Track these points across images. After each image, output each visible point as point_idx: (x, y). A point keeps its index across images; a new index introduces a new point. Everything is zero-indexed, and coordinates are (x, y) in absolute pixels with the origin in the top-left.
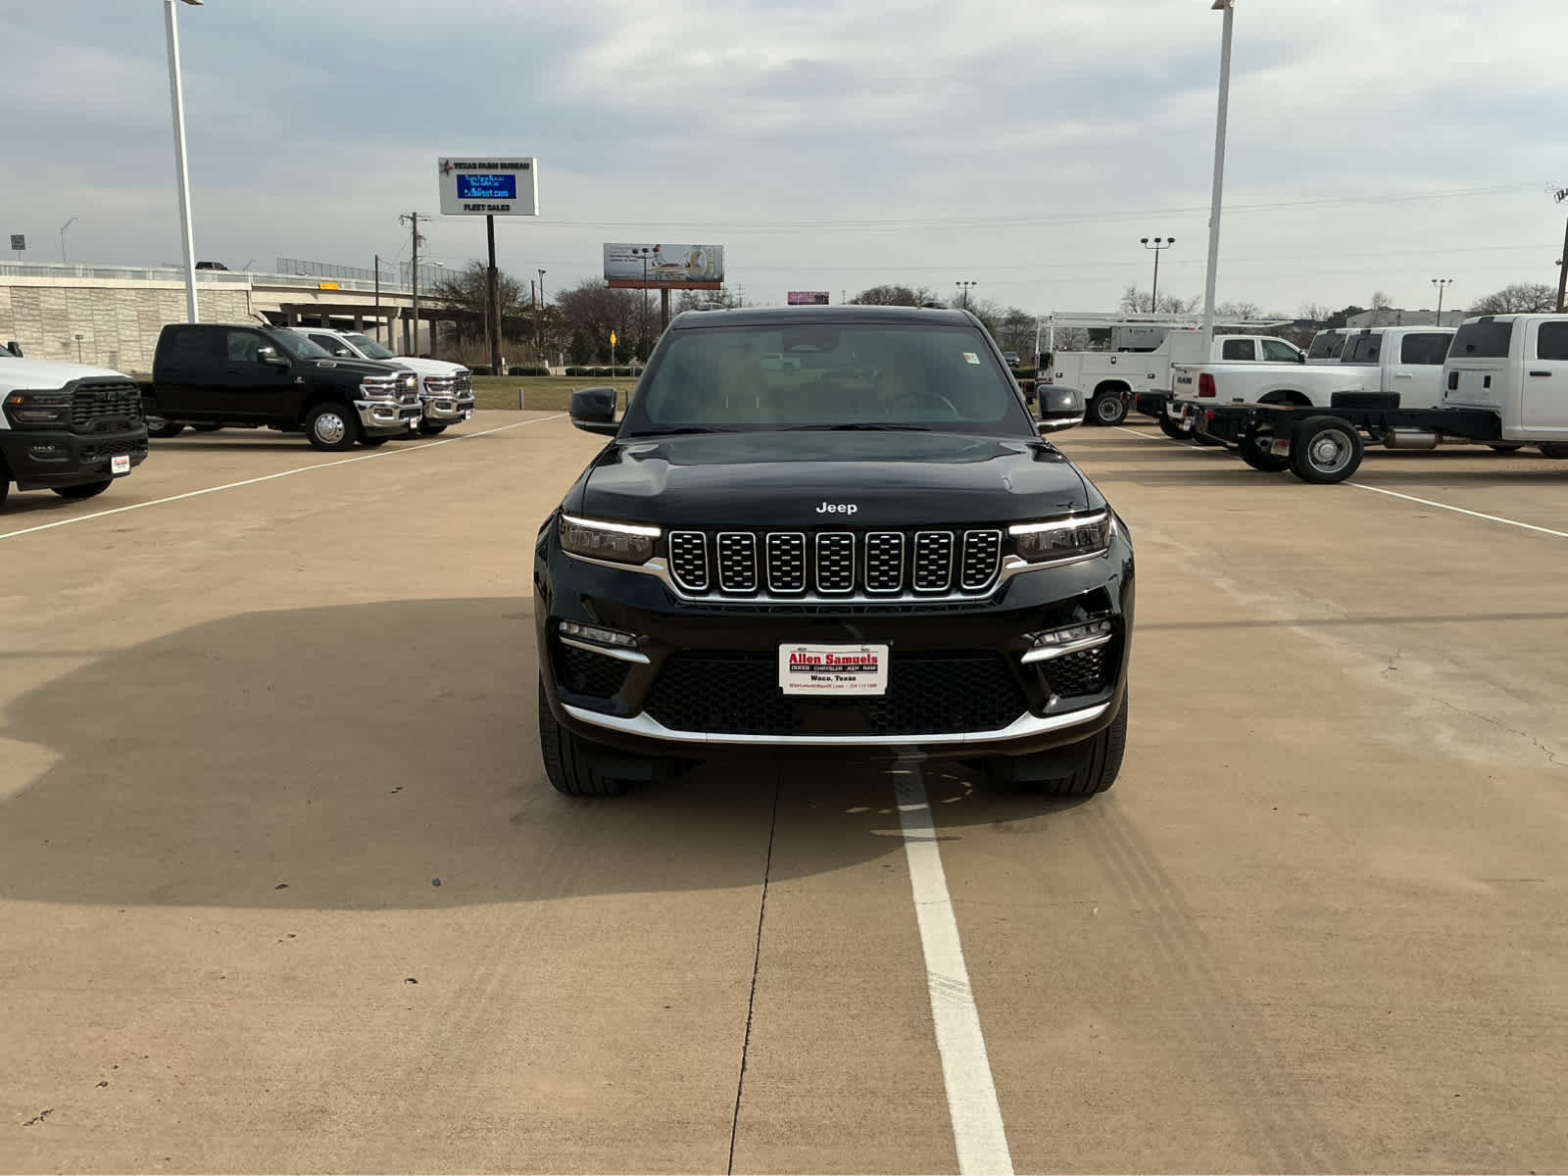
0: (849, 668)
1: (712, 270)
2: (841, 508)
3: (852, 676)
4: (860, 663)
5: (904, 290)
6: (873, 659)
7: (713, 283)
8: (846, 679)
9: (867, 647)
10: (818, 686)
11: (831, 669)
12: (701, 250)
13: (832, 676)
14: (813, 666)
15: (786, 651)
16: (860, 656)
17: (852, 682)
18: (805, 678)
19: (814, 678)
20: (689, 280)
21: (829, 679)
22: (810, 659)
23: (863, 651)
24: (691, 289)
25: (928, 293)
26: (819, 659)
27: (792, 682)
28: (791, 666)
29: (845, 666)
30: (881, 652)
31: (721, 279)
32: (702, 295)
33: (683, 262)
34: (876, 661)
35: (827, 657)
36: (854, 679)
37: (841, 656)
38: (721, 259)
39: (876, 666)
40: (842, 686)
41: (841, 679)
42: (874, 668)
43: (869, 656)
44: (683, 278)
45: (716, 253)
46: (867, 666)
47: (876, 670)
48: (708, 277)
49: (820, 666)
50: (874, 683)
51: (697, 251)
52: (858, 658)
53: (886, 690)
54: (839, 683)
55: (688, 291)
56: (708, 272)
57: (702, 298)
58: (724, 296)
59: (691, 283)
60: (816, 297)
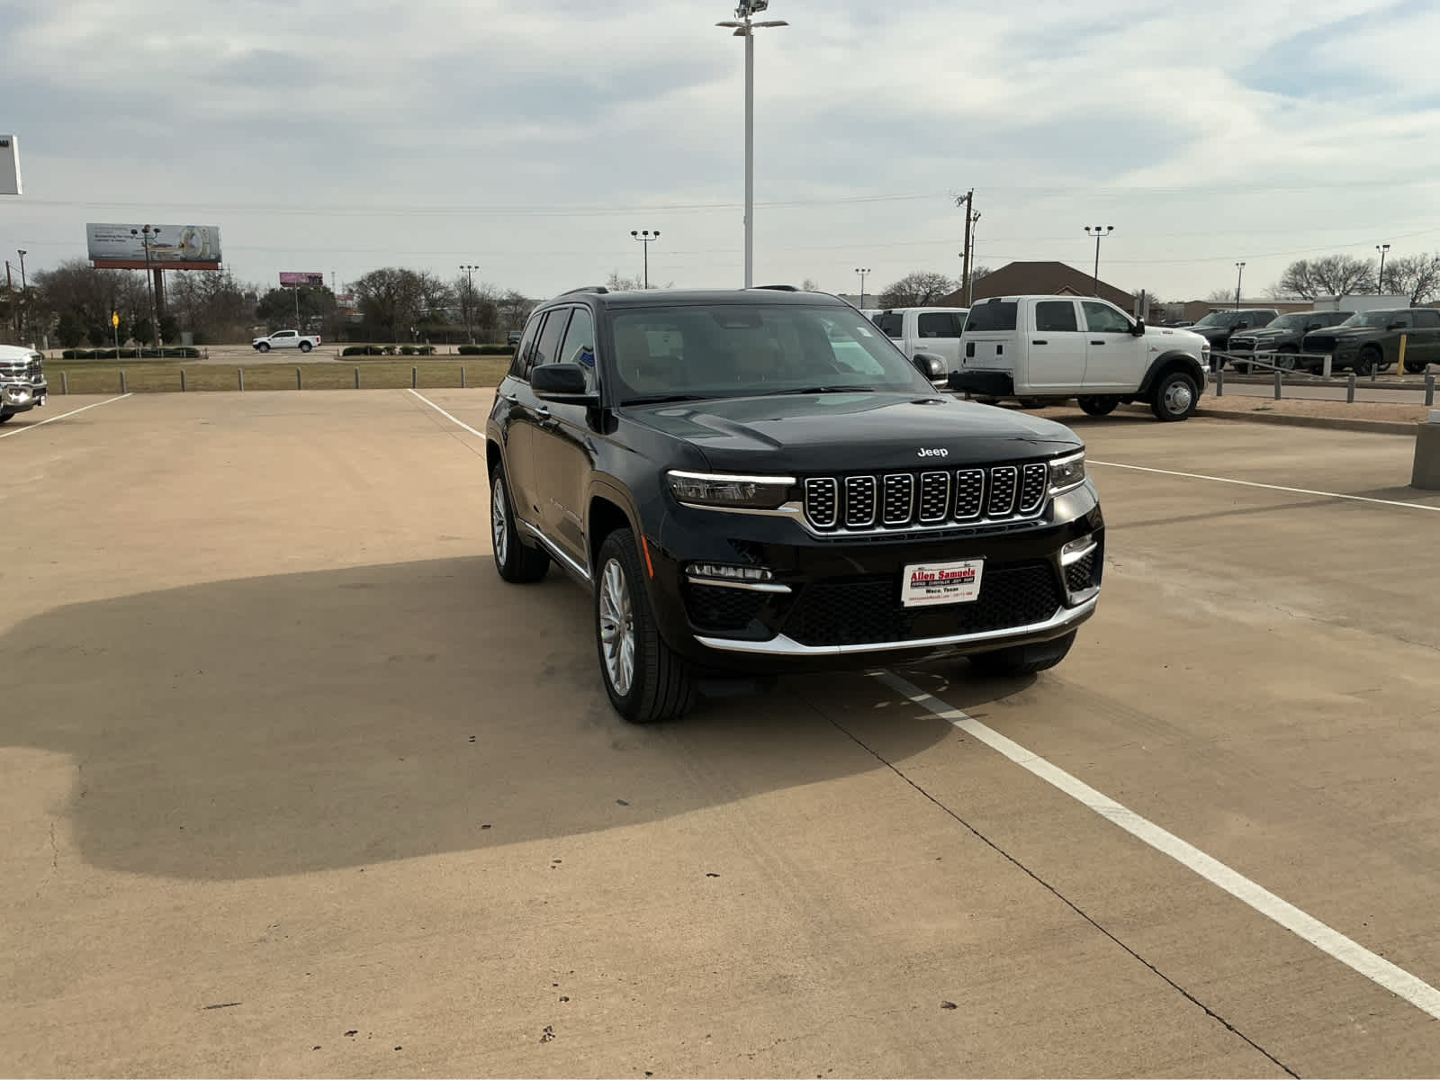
0: (954, 581)
1: (208, 251)
2: (936, 452)
3: (956, 587)
4: (963, 576)
6: (972, 571)
7: (211, 263)
8: (951, 590)
9: (968, 562)
10: (931, 597)
11: (942, 583)
12: (195, 231)
13: (942, 589)
14: (928, 582)
15: (910, 571)
16: (963, 570)
17: (955, 592)
18: (922, 592)
19: (928, 591)
20: (184, 260)
21: (939, 591)
22: (926, 576)
23: (966, 565)
24: (186, 270)
26: (933, 575)
27: (912, 596)
28: (912, 583)
29: (951, 580)
30: (977, 566)
31: (219, 259)
32: (198, 276)
33: (177, 242)
34: (974, 574)
35: (940, 574)
36: (957, 589)
37: (949, 571)
38: (218, 241)
39: (974, 577)
40: (948, 596)
41: (948, 590)
42: (972, 579)
43: (970, 569)
44: (178, 258)
45: (212, 235)
46: (964, 578)
47: (973, 581)
48: (204, 257)
49: (934, 581)
50: (969, 593)
51: (191, 232)
52: (962, 572)
53: (979, 596)
54: (946, 593)
55: (182, 271)
56: (204, 250)
57: (197, 278)
58: (220, 276)
59: (186, 263)
60: (310, 277)
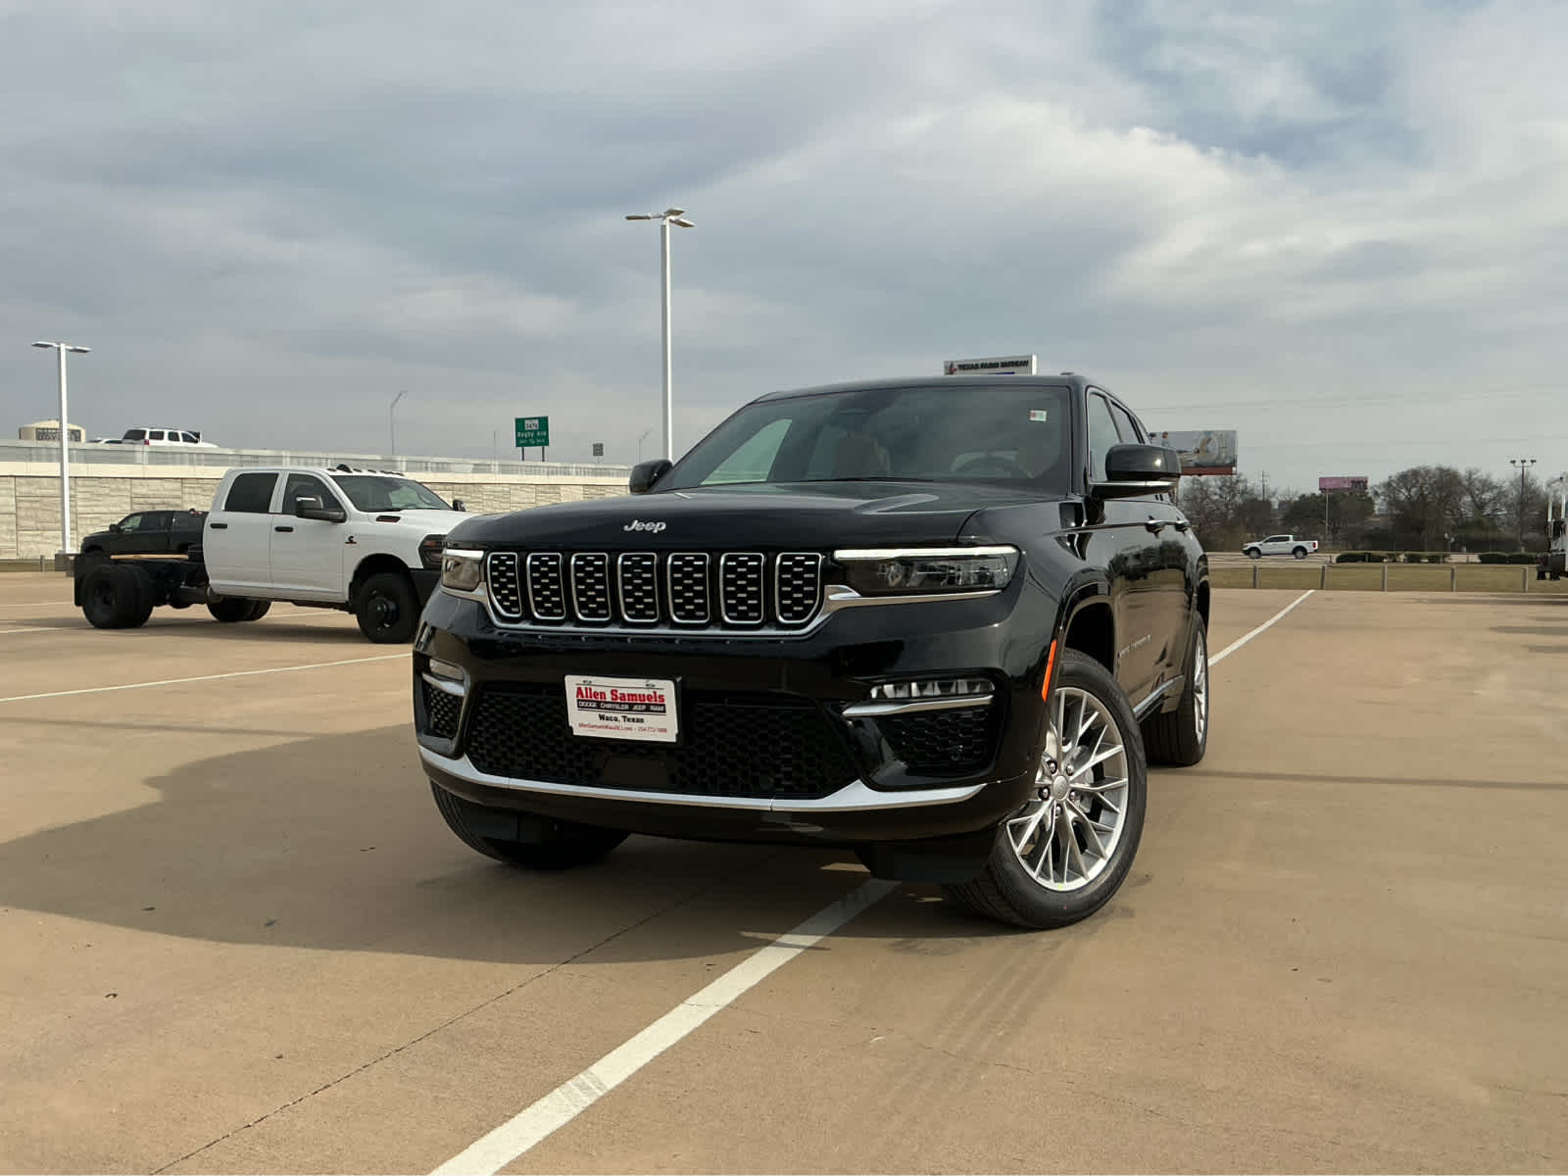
0: (635, 708)
1: (1223, 455)
2: (648, 527)
3: (640, 717)
4: (647, 702)
5: (1448, 470)
6: (660, 696)
7: (1225, 468)
8: (633, 720)
9: (652, 682)
10: (607, 727)
11: (617, 707)
12: (1212, 436)
13: (619, 716)
14: (598, 703)
15: (572, 683)
16: (646, 692)
17: (639, 724)
18: (592, 717)
19: (602, 717)
20: (1197, 466)
21: (616, 719)
22: (596, 694)
23: (648, 687)
24: (1200, 475)
25: (1479, 474)
26: (604, 694)
27: (583, 722)
28: (578, 700)
29: (631, 705)
30: (667, 689)
31: (1233, 463)
32: (1213, 481)
33: (1193, 448)
34: (663, 701)
35: (612, 692)
36: (642, 721)
37: (626, 692)
38: (1233, 442)
39: (664, 705)
40: (630, 729)
41: (629, 720)
42: (662, 709)
43: (655, 693)
44: (1192, 464)
45: (1229, 439)
46: (653, 706)
47: (664, 711)
48: (1219, 462)
49: (606, 703)
50: (663, 727)
51: (1208, 437)
52: (644, 695)
53: (677, 736)
54: (628, 724)
55: (1196, 476)
56: (1219, 457)
57: (1213, 483)
58: (1238, 481)
59: (1200, 469)
60: (1353, 482)
